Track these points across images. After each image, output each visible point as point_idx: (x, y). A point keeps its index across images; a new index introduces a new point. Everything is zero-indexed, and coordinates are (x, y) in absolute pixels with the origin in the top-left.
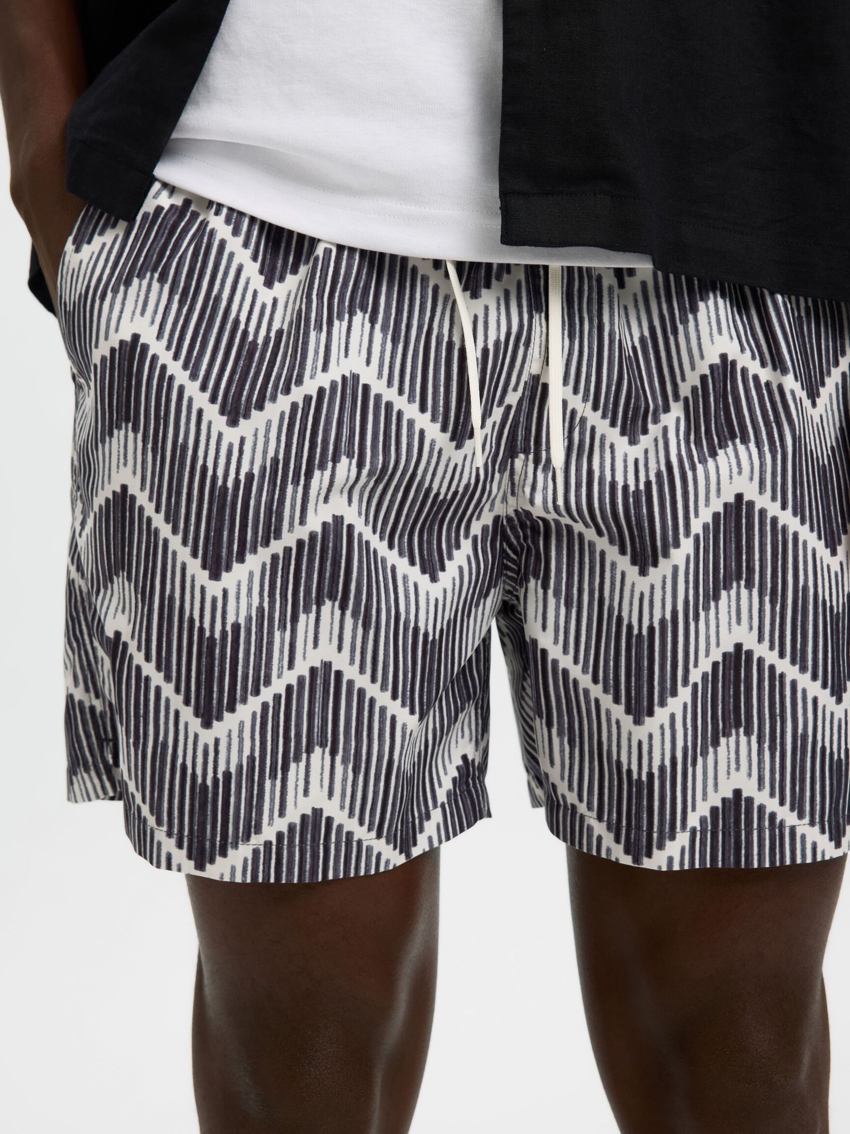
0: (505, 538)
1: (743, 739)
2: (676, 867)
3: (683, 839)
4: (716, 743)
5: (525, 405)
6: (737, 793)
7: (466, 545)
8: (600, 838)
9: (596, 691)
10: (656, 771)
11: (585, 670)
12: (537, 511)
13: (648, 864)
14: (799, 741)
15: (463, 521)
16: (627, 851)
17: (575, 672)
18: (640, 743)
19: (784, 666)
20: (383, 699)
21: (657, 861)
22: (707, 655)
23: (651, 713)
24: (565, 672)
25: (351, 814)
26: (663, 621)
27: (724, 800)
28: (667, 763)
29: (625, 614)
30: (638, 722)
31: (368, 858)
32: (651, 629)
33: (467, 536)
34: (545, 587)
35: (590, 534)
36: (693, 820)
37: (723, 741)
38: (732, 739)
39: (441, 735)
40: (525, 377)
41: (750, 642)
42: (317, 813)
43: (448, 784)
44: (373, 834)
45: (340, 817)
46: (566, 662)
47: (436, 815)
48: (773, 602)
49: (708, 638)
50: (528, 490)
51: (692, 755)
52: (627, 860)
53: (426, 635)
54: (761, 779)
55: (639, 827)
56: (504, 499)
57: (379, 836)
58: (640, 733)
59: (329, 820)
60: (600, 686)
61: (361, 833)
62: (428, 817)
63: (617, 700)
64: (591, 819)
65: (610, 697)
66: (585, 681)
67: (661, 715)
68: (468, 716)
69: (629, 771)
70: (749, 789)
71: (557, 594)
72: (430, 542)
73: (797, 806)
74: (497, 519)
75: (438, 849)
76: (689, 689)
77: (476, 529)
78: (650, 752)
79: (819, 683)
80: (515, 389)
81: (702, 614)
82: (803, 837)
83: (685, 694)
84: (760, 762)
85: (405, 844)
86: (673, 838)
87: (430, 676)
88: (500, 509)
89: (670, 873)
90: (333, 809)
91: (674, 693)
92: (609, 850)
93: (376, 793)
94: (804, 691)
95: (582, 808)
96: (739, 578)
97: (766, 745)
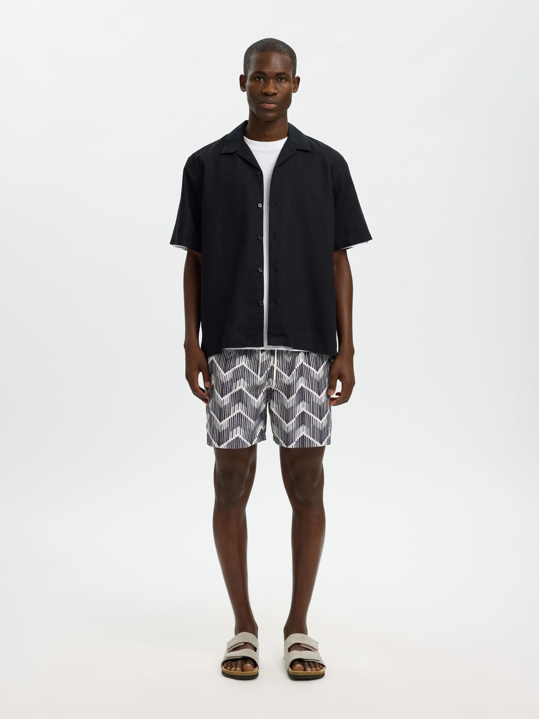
0: (268, 392)
1: (304, 426)
2: (293, 448)
3: (294, 443)
4: (300, 427)
5: (271, 370)
6: (303, 435)
7: (262, 393)
8: (282, 443)
9: (281, 418)
10: (290, 432)
11: (279, 415)
12: (273, 388)
13: (289, 447)
14: (314, 427)
15: (261, 389)
16: (286, 445)
17: (278, 415)
18: (287, 427)
19: (311, 414)
20: (249, 419)
21: (290, 447)
22: (298, 413)
23: (289, 422)
24: (276, 415)
25: (244, 438)
26: (291, 407)
27: (301, 436)
28: (292, 430)
29: (285, 406)
30: (287, 423)
31: (246, 445)
32: (289, 408)
33: (262, 392)
34: (273, 401)
35: (281, 392)
36: (296, 440)
37: (301, 426)
38: (302, 426)
39: (258, 425)
40: (270, 366)
41: (305, 410)
42: (238, 437)
43: (258, 433)
44: (247, 441)
45: (242, 438)
46: (276, 413)
47: (256, 438)
48: (309, 404)
49: (298, 410)
50: (271, 384)
51: (296, 429)
52: (286, 447)
53: (256, 408)
54: (307, 433)
55: (287, 441)
56: (268, 385)
57: (248, 441)
58: (287, 425)
59: (240, 438)
60: (281, 417)
61: (245, 441)
62: (255, 439)
63: (284, 420)
64: (280, 440)
65: (283, 419)
66: (279, 417)
67: (291, 422)
68: (262, 422)
69: (286, 432)
70: (305, 435)
71: (275, 402)
72: (256, 393)
73: (313, 437)
74: (267, 389)
75: (257, 444)
76: (295, 418)
77: (264, 391)
78: (289, 428)
79: (317, 417)
80: (269, 368)
81: (297, 406)
82: (315, 443)
83: (295, 419)
84: (307, 430)
85: (251, 443)
86: (293, 443)
87: (256, 415)
88: (267, 387)
89: (292, 448)
90: (241, 437)
91: (293, 419)
92: (283, 445)
93: (248, 434)
94: (314, 418)
95: (279, 438)
96: (303, 400)
97: (308, 427)
